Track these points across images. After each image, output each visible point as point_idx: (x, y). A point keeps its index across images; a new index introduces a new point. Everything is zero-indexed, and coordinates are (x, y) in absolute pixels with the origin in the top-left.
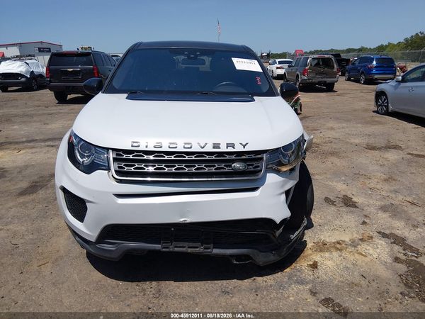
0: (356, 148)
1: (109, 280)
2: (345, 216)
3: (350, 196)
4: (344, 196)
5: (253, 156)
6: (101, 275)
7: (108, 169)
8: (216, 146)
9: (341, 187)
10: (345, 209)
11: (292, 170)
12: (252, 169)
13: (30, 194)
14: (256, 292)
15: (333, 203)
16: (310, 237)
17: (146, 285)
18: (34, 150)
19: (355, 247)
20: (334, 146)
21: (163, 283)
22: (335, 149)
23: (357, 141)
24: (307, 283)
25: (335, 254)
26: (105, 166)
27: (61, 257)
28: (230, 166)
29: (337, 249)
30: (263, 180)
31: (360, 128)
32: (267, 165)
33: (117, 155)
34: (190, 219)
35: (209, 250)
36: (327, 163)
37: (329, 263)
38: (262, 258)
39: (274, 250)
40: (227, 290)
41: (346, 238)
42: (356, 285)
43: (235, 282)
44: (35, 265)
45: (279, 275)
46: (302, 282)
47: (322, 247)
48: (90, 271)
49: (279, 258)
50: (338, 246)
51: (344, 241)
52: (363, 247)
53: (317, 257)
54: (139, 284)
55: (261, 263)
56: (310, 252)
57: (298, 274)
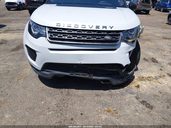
0: (158, 38)
1: (47, 87)
2: (152, 66)
3: (155, 58)
4: (152, 58)
5: (115, 33)
6: (44, 85)
7: (46, 36)
8: (98, 27)
9: (151, 54)
10: (152, 63)
11: (133, 42)
12: (114, 40)
13: (16, 51)
14: (111, 96)
15: (147, 60)
16: (136, 74)
17: (63, 90)
18: (19, 33)
19: (157, 79)
20: (148, 37)
21: (70, 90)
22: (149, 38)
23: (159, 35)
24: (134, 94)
25: (148, 82)
26: (44, 35)
27: (28, 77)
28: (104, 38)
29: (149, 80)
30: (119, 45)
31: (160, 30)
32: (122, 38)
33: (50, 30)
34: (83, 62)
35: (91, 77)
36: (145, 44)
37: (145, 86)
38: (115, 82)
39: (121, 78)
40: (98, 94)
41: (153, 75)
42: (157, 96)
43: (102, 91)
44: (16, 79)
45: (122, 89)
46: (132, 93)
47: (142, 79)
48: (39, 83)
49: (122, 82)
50: (149, 79)
51: (152, 77)
52: (160, 80)
53: (139, 83)
54: (60, 89)
55: (114, 84)
56: (136, 81)
57: (130, 89)
